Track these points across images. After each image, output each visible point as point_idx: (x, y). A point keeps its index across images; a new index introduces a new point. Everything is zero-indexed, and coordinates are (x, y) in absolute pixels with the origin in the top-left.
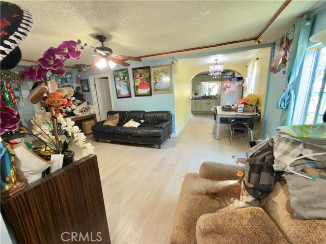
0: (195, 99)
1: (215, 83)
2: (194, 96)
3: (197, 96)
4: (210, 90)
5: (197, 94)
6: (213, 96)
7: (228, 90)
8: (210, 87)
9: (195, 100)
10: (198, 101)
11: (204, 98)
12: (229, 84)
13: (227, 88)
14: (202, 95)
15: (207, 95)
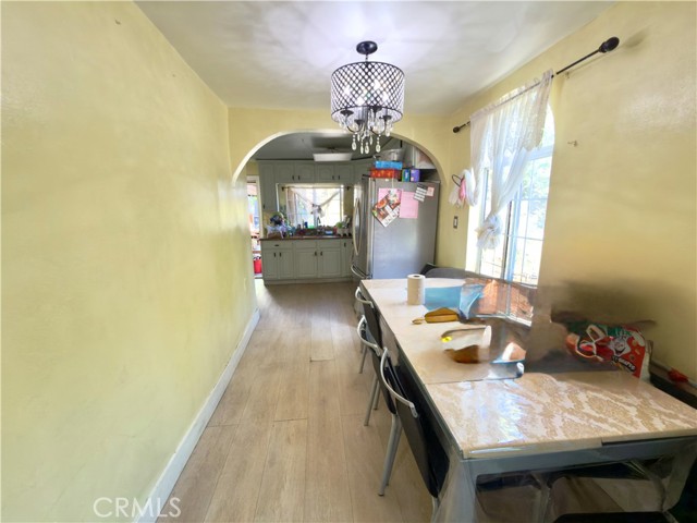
0: (274, 237)
1: (334, 190)
2: (270, 228)
3: (280, 228)
4: (320, 210)
5: (279, 223)
6: (329, 228)
7: (392, 214)
8: (318, 203)
9: (272, 244)
10: (282, 243)
11: (303, 232)
12: (394, 191)
13: (388, 208)
14: (295, 225)
15: (311, 225)
